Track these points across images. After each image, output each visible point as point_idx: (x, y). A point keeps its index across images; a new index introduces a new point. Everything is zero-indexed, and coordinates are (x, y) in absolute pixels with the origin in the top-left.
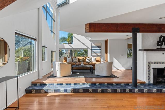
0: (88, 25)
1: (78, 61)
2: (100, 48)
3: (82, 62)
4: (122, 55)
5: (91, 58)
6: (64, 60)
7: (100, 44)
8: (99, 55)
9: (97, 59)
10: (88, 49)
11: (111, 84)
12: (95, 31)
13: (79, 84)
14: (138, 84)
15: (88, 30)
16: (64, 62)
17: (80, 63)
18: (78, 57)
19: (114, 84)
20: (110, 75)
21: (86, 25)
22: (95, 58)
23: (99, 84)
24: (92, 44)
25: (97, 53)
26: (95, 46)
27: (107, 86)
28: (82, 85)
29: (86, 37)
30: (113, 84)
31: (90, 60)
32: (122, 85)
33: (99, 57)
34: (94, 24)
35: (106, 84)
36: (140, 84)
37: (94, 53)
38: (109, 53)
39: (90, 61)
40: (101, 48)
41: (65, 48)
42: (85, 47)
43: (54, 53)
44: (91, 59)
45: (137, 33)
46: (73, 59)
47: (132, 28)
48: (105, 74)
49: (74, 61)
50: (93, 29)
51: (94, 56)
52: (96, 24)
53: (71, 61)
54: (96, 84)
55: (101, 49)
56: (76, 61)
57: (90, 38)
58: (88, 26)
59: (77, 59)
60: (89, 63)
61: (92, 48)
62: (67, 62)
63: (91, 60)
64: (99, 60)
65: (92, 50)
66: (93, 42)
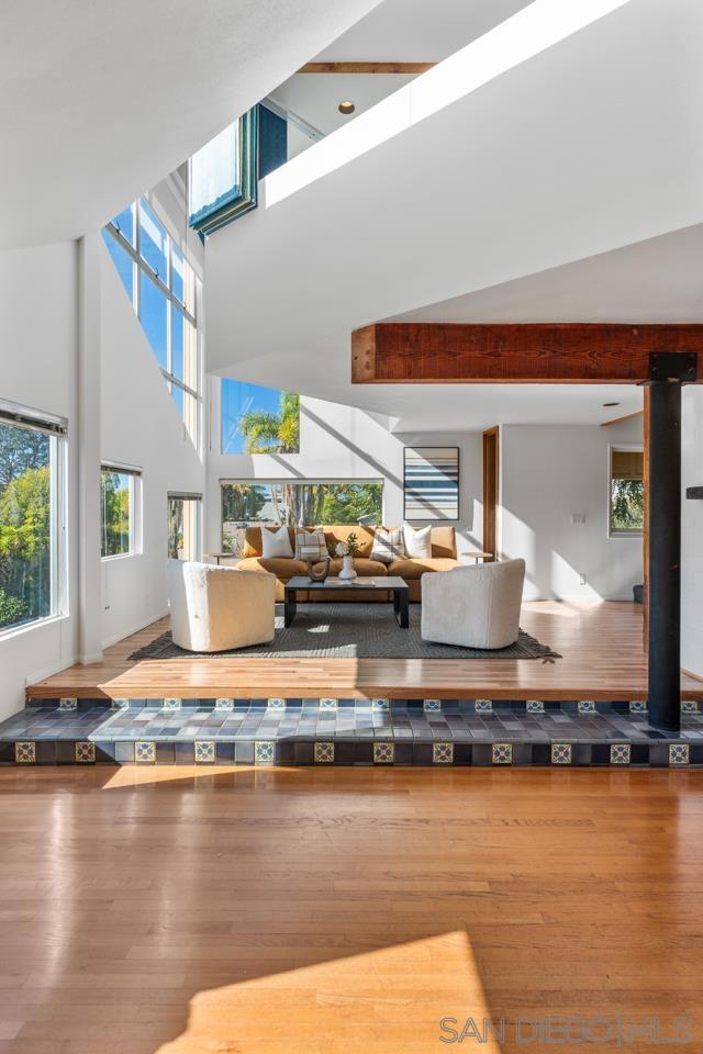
0: (370, 335)
1: (325, 551)
2: (455, 478)
3: (346, 562)
4: (582, 518)
5: (402, 533)
6: (246, 547)
7: (454, 453)
8: (453, 514)
9: (435, 541)
10: (388, 482)
11: (512, 705)
12: (411, 374)
13: (315, 701)
14: (683, 704)
15: (368, 367)
16: (248, 556)
17: (333, 562)
18: (327, 529)
19: (534, 707)
20: (510, 641)
21: (357, 335)
22: (424, 531)
23: (438, 703)
24: (410, 453)
25: (435, 504)
26: (425, 462)
27: (493, 717)
29: (374, 414)
30: (530, 703)
31: (396, 547)
32: (587, 708)
33: (447, 530)
34: (406, 326)
35: (483, 707)
36: (694, 704)
37: (418, 504)
38: (504, 505)
39: (393, 550)
40: (457, 474)
42: (370, 473)
43: (193, 503)
44: (401, 541)
45: (683, 388)
46: (299, 539)
47: (651, 354)
48: (477, 632)
49: (304, 550)
50: (397, 363)
51: (417, 523)
52: (418, 327)
53: (288, 551)
54: (420, 703)
55: (457, 484)
56: (317, 550)
57: (394, 421)
58: (369, 344)
59: (323, 542)
60: (388, 563)
61: (408, 478)
62: (265, 555)
63: (399, 544)
64: (447, 545)
65: (406, 485)
66: (416, 441)
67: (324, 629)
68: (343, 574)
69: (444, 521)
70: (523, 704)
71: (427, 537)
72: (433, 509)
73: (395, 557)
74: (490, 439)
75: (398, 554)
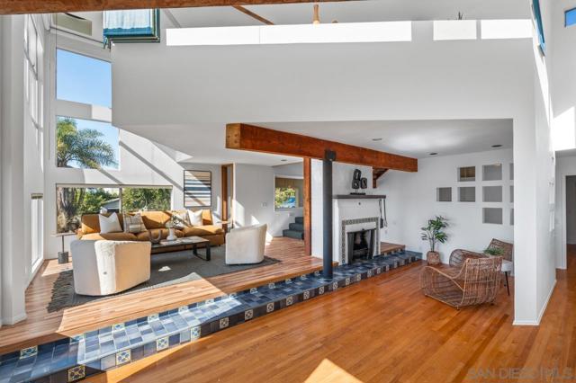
1: (143, 226)
2: (209, 186)
3: (171, 231)
5: (188, 214)
7: (208, 174)
8: (208, 204)
9: (204, 217)
10: (174, 187)
11: (281, 283)
13: (203, 302)
16: (86, 233)
18: (143, 214)
19: (288, 281)
21: (230, 126)
22: (198, 213)
23: (256, 289)
24: (187, 173)
25: (200, 199)
26: (195, 178)
28: (214, 303)
31: (186, 222)
33: (207, 211)
35: (271, 286)
37: (191, 199)
38: (237, 200)
39: (184, 223)
40: (210, 184)
41: (86, 183)
44: (188, 219)
46: (126, 220)
49: (131, 227)
51: (194, 209)
53: (119, 228)
54: (248, 291)
55: (210, 189)
56: (139, 226)
60: (181, 229)
61: (186, 186)
62: (102, 232)
64: (209, 219)
65: (185, 189)
66: (190, 168)
67: (166, 268)
68: (169, 238)
69: (204, 207)
70: (284, 281)
71: (201, 216)
72: (198, 201)
73: (185, 227)
74: (225, 170)
75: (187, 225)
